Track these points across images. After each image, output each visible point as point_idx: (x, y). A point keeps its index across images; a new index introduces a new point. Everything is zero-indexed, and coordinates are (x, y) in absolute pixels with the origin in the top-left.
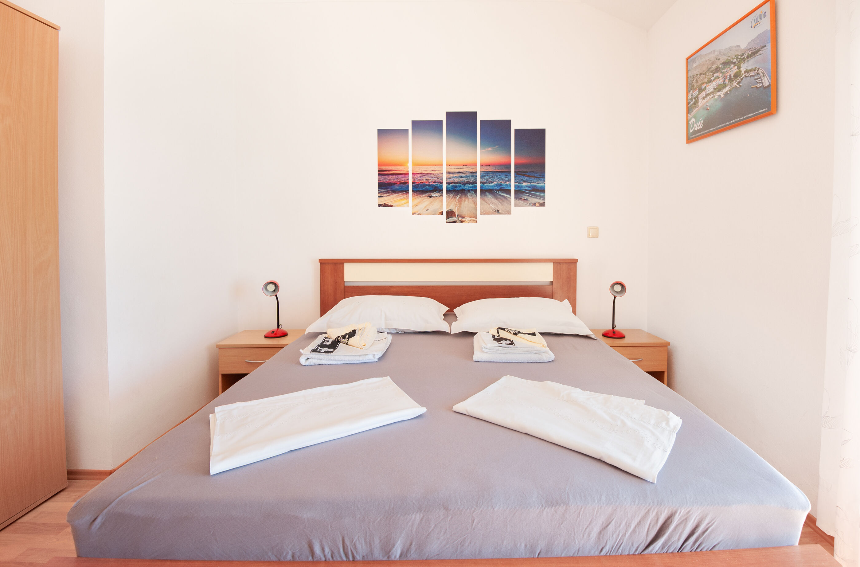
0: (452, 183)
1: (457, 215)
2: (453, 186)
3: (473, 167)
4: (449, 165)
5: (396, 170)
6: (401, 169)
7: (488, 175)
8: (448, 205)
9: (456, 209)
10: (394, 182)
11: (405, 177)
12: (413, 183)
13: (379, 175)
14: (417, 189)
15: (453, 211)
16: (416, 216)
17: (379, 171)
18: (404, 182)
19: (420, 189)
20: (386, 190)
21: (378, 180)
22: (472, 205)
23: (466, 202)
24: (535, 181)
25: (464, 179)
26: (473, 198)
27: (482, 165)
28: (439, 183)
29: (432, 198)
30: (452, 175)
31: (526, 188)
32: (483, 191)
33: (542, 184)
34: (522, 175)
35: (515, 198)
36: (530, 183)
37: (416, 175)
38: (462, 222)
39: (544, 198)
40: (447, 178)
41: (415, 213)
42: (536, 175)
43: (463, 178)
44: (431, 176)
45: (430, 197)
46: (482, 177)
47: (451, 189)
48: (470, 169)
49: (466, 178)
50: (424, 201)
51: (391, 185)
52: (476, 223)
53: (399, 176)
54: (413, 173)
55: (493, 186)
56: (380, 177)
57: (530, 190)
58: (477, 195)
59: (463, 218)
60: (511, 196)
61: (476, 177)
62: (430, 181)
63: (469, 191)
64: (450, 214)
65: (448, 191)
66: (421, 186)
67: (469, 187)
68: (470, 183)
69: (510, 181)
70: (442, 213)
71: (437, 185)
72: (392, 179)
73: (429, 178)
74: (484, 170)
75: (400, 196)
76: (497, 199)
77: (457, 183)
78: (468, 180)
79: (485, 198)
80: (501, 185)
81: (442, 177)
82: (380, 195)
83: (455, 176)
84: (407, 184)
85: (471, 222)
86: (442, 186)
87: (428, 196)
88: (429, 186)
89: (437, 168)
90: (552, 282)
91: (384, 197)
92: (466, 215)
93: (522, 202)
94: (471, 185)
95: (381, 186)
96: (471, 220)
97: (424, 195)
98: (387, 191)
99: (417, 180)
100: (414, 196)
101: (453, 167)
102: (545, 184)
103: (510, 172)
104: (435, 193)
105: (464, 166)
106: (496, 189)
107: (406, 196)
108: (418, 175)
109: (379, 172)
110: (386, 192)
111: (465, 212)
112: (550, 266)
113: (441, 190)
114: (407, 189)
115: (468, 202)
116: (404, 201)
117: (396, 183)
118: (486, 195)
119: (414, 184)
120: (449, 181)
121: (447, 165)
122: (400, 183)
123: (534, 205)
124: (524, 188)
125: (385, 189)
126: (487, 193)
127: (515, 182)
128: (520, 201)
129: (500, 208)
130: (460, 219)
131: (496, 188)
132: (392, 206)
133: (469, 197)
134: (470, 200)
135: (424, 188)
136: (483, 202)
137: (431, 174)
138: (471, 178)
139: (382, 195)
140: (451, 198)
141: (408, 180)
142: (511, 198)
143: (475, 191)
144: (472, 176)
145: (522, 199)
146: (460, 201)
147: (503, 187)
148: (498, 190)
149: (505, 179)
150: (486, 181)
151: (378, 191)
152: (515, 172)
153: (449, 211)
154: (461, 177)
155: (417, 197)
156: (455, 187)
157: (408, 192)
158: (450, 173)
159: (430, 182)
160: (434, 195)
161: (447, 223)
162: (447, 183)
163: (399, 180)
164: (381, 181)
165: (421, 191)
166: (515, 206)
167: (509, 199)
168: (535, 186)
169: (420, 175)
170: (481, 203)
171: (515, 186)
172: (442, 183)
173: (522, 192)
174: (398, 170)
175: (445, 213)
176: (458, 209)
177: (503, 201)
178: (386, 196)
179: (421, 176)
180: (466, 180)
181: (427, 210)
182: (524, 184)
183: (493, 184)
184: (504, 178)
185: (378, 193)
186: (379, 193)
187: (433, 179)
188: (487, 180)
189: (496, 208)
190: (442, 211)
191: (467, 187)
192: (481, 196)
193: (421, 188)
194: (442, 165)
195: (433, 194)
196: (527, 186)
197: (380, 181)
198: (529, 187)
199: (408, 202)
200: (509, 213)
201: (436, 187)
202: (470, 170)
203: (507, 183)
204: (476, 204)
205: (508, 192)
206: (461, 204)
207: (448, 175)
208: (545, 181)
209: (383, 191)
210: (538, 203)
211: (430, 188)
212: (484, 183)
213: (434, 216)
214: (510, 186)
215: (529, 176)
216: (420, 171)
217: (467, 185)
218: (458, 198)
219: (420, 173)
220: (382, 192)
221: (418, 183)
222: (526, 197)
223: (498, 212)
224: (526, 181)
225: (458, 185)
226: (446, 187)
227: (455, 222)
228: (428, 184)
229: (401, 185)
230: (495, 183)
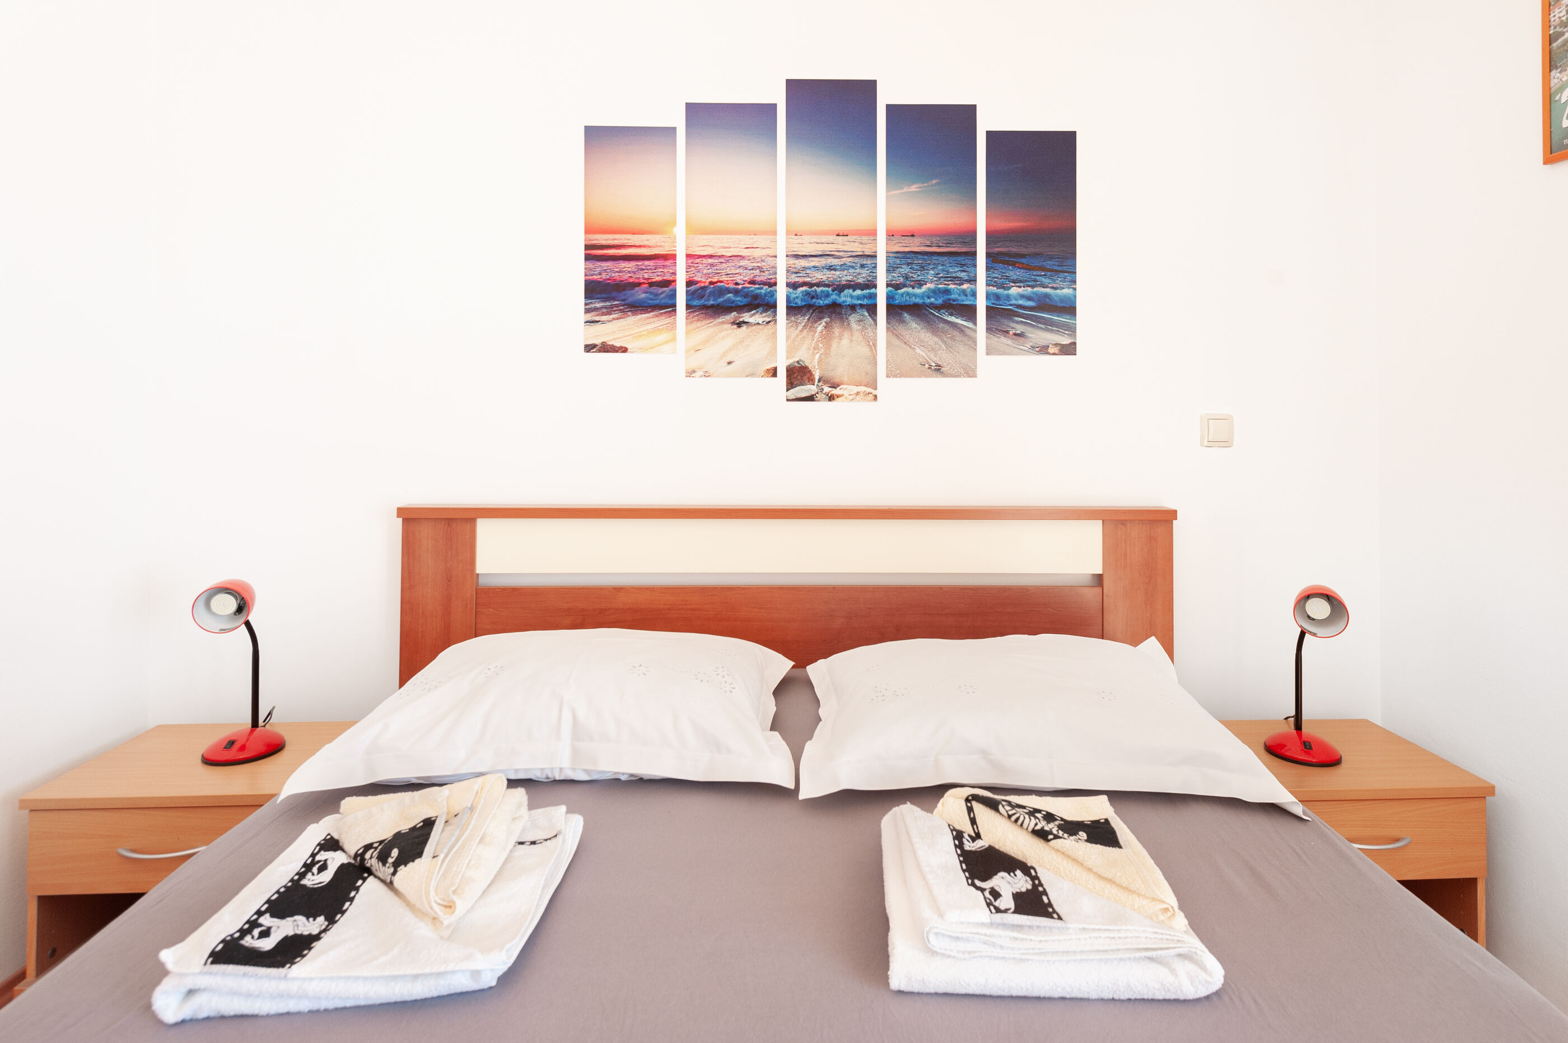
0: (804, 284)
1: (817, 378)
2: (807, 294)
3: (865, 239)
4: (794, 233)
5: (640, 246)
6: (654, 244)
7: (908, 264)
8: (790, 351)
9: (816, 361)
10: (631, 280)
11: (664, 267)
12: (689, 283)
13: (588, 258)
14: (702, 302)
15: (806, 368)
16: (697, 380)
17: (587, 247)
18: (660, 282)
19: (708, 300)
20: (608, 304)
21: (586, 275)
22: (864, 350)
23: (845, 341)
24: (1046, 281)
25: (838, 273)
26: (864, 328)
27: (891, 235)
28: (764, 283)
29: (744, 328)
30: (803, 263)
31: (1021, 302)
32: (894, 310)
33: (1067, 291)
34: (1008, 263)
35: (989, 330)
36: (1032, 287)
37: (698, 260)
38: (831, 398)
39: (1072, 330)
40: (788, 271)
41: (694, 372)
42: (1049, 264)
43: (835, 270)
44: (743, 263)
45: (739, 325)
46: (890, 269)
47: (800, 303)
48: (856, 244)
49: (843, 270)
50: (720, 335)
51: (624, 290)
52: (874, 403)
53: (647, 263)
54: (688, 256)
55: (922, 296)
56: (591, 265)
57: (1031, 309)
58: (875, 321)
59: (834, 386)
60: (975, 324)
61: (875, 267)
62: (738, 279)
63: (853, 308)
64: (797, 375)
65: (792, 309)
66: (712, 294)
67: (852, 297)
68: (854, 286)
69: (973, 280)
70: (774, 372)
71: (759, 291)
72: (625, 271)
73: (737, 271)
74: (897, 248)
75: (648, 321)
76: (935, 331)
77: (818, 285)
78: (849, 278)
79: (900, 329)
80: (947, 292)
81: (776, 268)
82: (590, 317)
83: (812, 264)
84: (671, 287)
85: (858, 398)
86: (773, 294)
87: (733, 323)
88: (736, 292)
89: (761, 241)
90: (1099, 579)
91: (603, 322)
92: (846, 379)
93: (1009, 342)
94: (858, 292)
95: (594, 290)
96: (858, 393)
97: (720, 320)
98: (612, 307)
99: (699, 275)
100: (691, 323)
101: (806, 239)
102: (1075, 289)
103: (973, 254)
104: (753, 314)
105: (838, 235)
106: (931, 304)
107: (665, 321)
108: (705, 261)
109: (588, 252)
110: (609, 311)
111: (840, 370)
112: (1095, 530)
113: (770, 306)
114: (671, 302)
115: (852, 341)
116: (664, 336)
117: (640, 284)
118: (902, 321)
119: (693, 288)
120: (794, 278)
121: (788, 233)
122: (651, 284)
123: (1044, 350)
124: (1014, 302)
125: (604, 301)
126: (906, 315)
127: (988, 285)
128: (1003, 339)
129: (944, 357)
130: (827, 389)
131: (933, 300)
132: (624, 350)
133: (854, 325)
134: (857, 335)
135: (721, 300)
136: (896, 341)
137: (742, 257)
138: (858, 271)
139: (597, 318)
140: (800, 328)
141: (674, 274)
142: (975, 331)
143: (872, 309)
144: (862, 266)
145: (1007, 332)
146: (827, 337)
147: (953, 296)
148: (938, 308)
149: (959, 274)
150: (902, 280)
151: (586, 304)
152: (988, 255)
153: (795, 367)
154: (831, 268)
155: (699, 324)
156: (813, 298)
157: (675, 311)
158: (797, 256)
159: (739, 281)
160: (751, 320)
161: (788, 400)
162: (788, 285)
163: (646, 276)
164: (595, 277)
165: (712, 306)
166: (988, 354)
167: (968, 332)
168: (1047, 296)
169: (710, 261)
170: (889, 344)
171: (988, 296)
172: (775, 284)
173: (1010, 314)
174: (644, 246)
175: (782, 373)
176: (820, 361)
177: (953, 338)
178: (609, 321)
179: (712, 265)
180: (845, 277)
181: (729, 363)
182: (1014, 291)
183: (924, 288)
184: (955, 271)
185: (585, 313)
186: (587, 311)
187: (749, 272)
188: (907, 278)
189: (934, 359)
190: (773, 365)
191: (847, 297)
192: (888, 322)
193: (712, 298)
194: (774, 233)
195: (746, 317)
196: (1022, 296)
197: (591, 277)
198: (1029, 298)
199: (674, 339)
200: (970, 372)
201: (756, 297)
202: (858, 248)
203: (965, 286)
204: (875, 345)
205: (969, 312)
206: (828, 347)
207: (792, 261)
208: (1074, 282)
209: (598, 305)
210: (1056, 345)
211: (738, 299)
212: (897, 287)
213: (748, 378)
214: (974, 294)
215: (1028, 268)
216: (710, 248)
217: (846, 291)
218: (820, 328)
219: (711, 256)
220: (595, 309)
221: (703, 285)
222: (1019, 329)
223: (938, 370)
224: (1021, 281)
225: (822, 291)
226: (787, 296)
227: (811, 398)
228: (732, 286)
229: (653, 289)
230: (929, 285)
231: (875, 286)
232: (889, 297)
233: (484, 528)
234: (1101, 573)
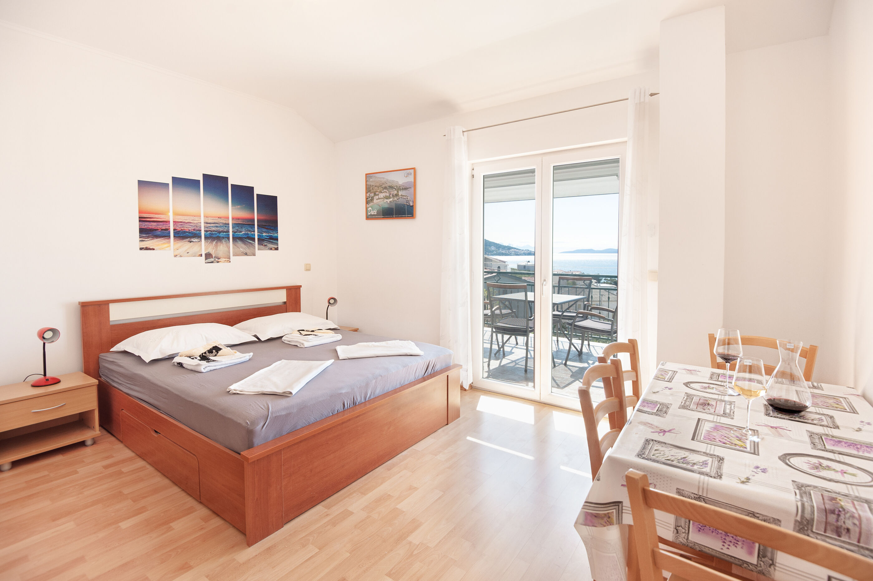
0: (209, 231)
1: (214, 257)
2: (210, 233)
3: (226, 219)
4: (206, 217)
5: (158, 218)
6: (162, 218)
7: (238, 227)
8: (206, 249)
9: (213, 252)
10: (155, 228)
11: (166, 225)
12: (174, 230)
13: (140, 221)
14: (179, 235)
15: (211, 254)
16: (178, 258)
17: (140, 218)
18: (165, 229)
19: (181, 235)
20: (147, 235)
21: (139, 226)
22: (226, 249)
23: (221, 247)
24: (271, 232)
25: (219, 228)
26: (227, 243)
27: (233, 219)
28: (198, 230)
29: (192, 243)
30: (209, 225)
31: (266, 237)
32: (235, 239)
33: (276, 235)
34: (262, 227)
35: (258, 244)
36: (268, 233)
37: (177, 223)
38: (218, 262)
39: (277, 244)
40: (204, 227)
41: (177, 255)
42: (272, 228)
43: (218, 227)
44: (191, 224)
45: (191, 242)
46: (233, 228)
47: (208, 236)
48: (224, 221)
49: (220, 227)
50: (185, 245)
51: (153, 231)
52: (230, 263)
53: (160, 223)
54: (174, 222)
55: (242, 235)
56: (141, 223)
57: (268, 239)
58: (229, 241)
59: (219, 259)
60: (255, 242)
61: (229, 227)
62: (190, 229)
63: (223, 238)
64: (208, 256)
65: (206, 238)
66: (182, 233)
67: (223, 235)
68: (224, 232)
69: (254, 231)
70: (201, 255)
71: (196, 232)
72: (153, 226)
73: (189, 227)
74: (235, 222)
75: (161, 241)
76: (245, 244)
77: (213, 231)
78: (222, 230)
79: (236, 243)
80: (248, 234)
81: (201, 226)
82: (141, 239)
83: (212, 225)
84: (168, 231)
85: (225, 262)
86: (200, 233)
87: (189, 241)
88: (189, 233)
89: (196, 218)
90: (285, 303)
91: (146, 241)
92: (222, 257)
93: (263, 247)
94: (225, 233)
95: (142, 231)
96: (225, 261)
97: (185, 240)
98: (149, 236)
99: (178, 227)
100: (175, 241)
101: (210, 218)
102: (278, 234)
103: (254, 225)
104: (195, 239)
105: (219, 218)
106: (244, 237)
107: (167, 240)
108: (179, 223)
109: (140, 219)
110: (148, 237)
111: (220, 254)
112: (284, 292)
113: (199, 237)
114: (168, 235)
115: (223, 246)
116: (166, 245)
117: (158, 230)
118: (237, 241)
119: (176, 231)
120: (206, 229)
121: (204, 216)
122: (162, 230)
123: (271, 249)
124: (264, 237)
125: (146, 235)
126: (237, 240)
127: (258, 233)
128: (262, 246)
129: (248, 251)
130: (217, 260)
131: (244, 236)
132: (154, 249)
133: (224, 242)
134: (225, 245)
135: (184, 235)
136: (235, 247)
137: (191, 223)
138: (224, 228)
139: (144, 240)
140: (208, 243)
141: (169, 227)
142: (255, 244)
143: (229, 238)
144: (226, 227)
145: (263, 245)
146: (216, 246)
147: (249, 235)
148: (246, 238)
149: (251, 230)
150: (236, 231)
151: (140, 235)
152: (258, 225)
153: (207, 254)
154: (217, 227)
155: (178, 242)
156: (212, 235)
157: (170, 238)
158: (207, 223)
159: (190, 230)
160: (194, 241)
161: (206, 263)
162: (205, 231)
163: (160, 227)
164: (143, 227)
165: (182, 237)
166: (258, 250)
167: (254, 244)
168: (271, 236)
169: (181, 223)
170: (233, 248)
171: (258, 235)
172: (201, 231)
173: (263, 240)
174: (159, 218)
175: (204, 256)
176: (214, 252)
177: (250, 246)
178: (148, 241)
179: (181, 225)
180: (221, 229)
181: (188, 253)
182: (264, 234)
183: (242, 233)
184: (250, 229)
185: (140, 238)
186: (140, 237)
187: (193, 227)
188: (237, 230)
189: (245, 251)
190: (201, 253)
191: (222, 235)
192: (233, 242)
193: (182, 234)
194: (200, 216)
195: (193, 240)
196: (266, 236)
197: (141, 227)
198: (268, 236)
199: (170, 246)
200: (254, 255)
201: (195, 234)
202: (224, 222)
203: (252, 233)
204: (229, 248)
205: (253, 239)
206: (217, 248)
207: (206, 224)
208: (278, 233)
209: (144, 236)
210: (274, 248)
211: (190, 234)
212: (235, 232)
213: (194, 257)
214: (254, 235)
215: (267, 229)
216: (181, 220)
217: (221, 233)
218: (214, 243)
219: (181, 222)
220: (143, 237)
221: (179, 230)
222: (266, 244)
223: (246, 254)
224: (266, 232)
225: (215, 233)
226: (205, 234)
227: (212, 262)
228: (188, 231)
229: (163, 231)
230: (243, 232)
231: (229, 232)
232: (233, 235)
233: (112, 307)
234: (286, 301)
